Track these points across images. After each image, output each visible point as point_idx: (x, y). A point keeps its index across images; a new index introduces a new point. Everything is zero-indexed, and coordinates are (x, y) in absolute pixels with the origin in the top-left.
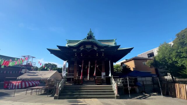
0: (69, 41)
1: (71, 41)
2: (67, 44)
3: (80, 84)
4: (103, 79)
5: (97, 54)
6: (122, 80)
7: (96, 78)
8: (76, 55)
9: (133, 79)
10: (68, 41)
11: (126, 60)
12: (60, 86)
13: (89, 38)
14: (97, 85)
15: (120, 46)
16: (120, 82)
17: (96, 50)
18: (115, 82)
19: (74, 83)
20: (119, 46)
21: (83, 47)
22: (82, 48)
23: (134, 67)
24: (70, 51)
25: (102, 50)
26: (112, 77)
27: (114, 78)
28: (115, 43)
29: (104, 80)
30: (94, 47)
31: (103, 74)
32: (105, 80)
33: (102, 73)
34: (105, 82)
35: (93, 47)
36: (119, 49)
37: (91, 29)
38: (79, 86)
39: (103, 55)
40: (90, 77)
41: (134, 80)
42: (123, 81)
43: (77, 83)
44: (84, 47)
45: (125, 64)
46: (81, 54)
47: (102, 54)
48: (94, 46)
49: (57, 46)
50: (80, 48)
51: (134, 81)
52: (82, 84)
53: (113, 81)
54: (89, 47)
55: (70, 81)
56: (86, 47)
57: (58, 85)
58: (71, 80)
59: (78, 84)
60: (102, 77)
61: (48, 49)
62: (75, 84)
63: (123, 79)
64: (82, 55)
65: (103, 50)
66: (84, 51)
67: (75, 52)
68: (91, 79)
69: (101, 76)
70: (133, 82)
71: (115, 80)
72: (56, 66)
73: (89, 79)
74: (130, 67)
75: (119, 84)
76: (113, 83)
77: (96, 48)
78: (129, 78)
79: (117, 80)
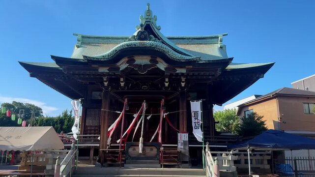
0: (83, 37)
1: (89, 38)
2: (78, 47)
3: (118, 166)
4: (183, 150)
5: (167, 80)
6: (233, 154)
7: (162, 149)
8: (106, 84)
9: (268, 155)
10: (80, 37)
11: (256, 96)
12: (62, 168)
13: (143, 36)
14: (165, 166)
15: (231, 59)
16: (229, 161)
17: (163, 69)
18: (214, 160)
19: (99, 161)
20: (228, 61)
21: (128, 62)
22: (123, 65)
23: (277, 120)
24: (88, 72)
25: (179, 71)
26: (205, 148)
27: (211, 149)
28: (221, 47)
29: (184, 155)
30: (157, 62)
31: (183, 137)
32: (187, 154)
33: (179, 134)
34: (187, 159)
35: (154, 61)
36: (230, 67)
37: (148, 5)
38: (116, 169)
39: (183, 84)
40: (144, 144)
41: (269, 157)
42: (236, 158)
43: (109, 163)
44: (131, 61)
45: (250, 108)
46: (122, 80)
47: (180, 81)
48: (158, 59)
49: (53, 57)
50: (118, 64)
51: (268, 160)
52: (122, 165)
53: (207, 158)
54: (142, 60)
55: (88, 158)
56: (134, 61)
57: (59, 166)
58: (92, 153)
59: (110, 165)
60: (180, 147)
61: (21, 64)
62: (102, 166)
63: (237, 152)
64: (122, 84)
65: (184, 71)
66: (129, 74)
67: (103, 74)
68: (148, 150)
69: (176, 143)
70: (266, 162)
71: (213, 155)
72: (38, 111)
73: (143, 150)
74: (263, 120)
75: (226, 165)
76: (209, 163)
77: (162, 66)
78: (253, 151)
79: (221, 154)
